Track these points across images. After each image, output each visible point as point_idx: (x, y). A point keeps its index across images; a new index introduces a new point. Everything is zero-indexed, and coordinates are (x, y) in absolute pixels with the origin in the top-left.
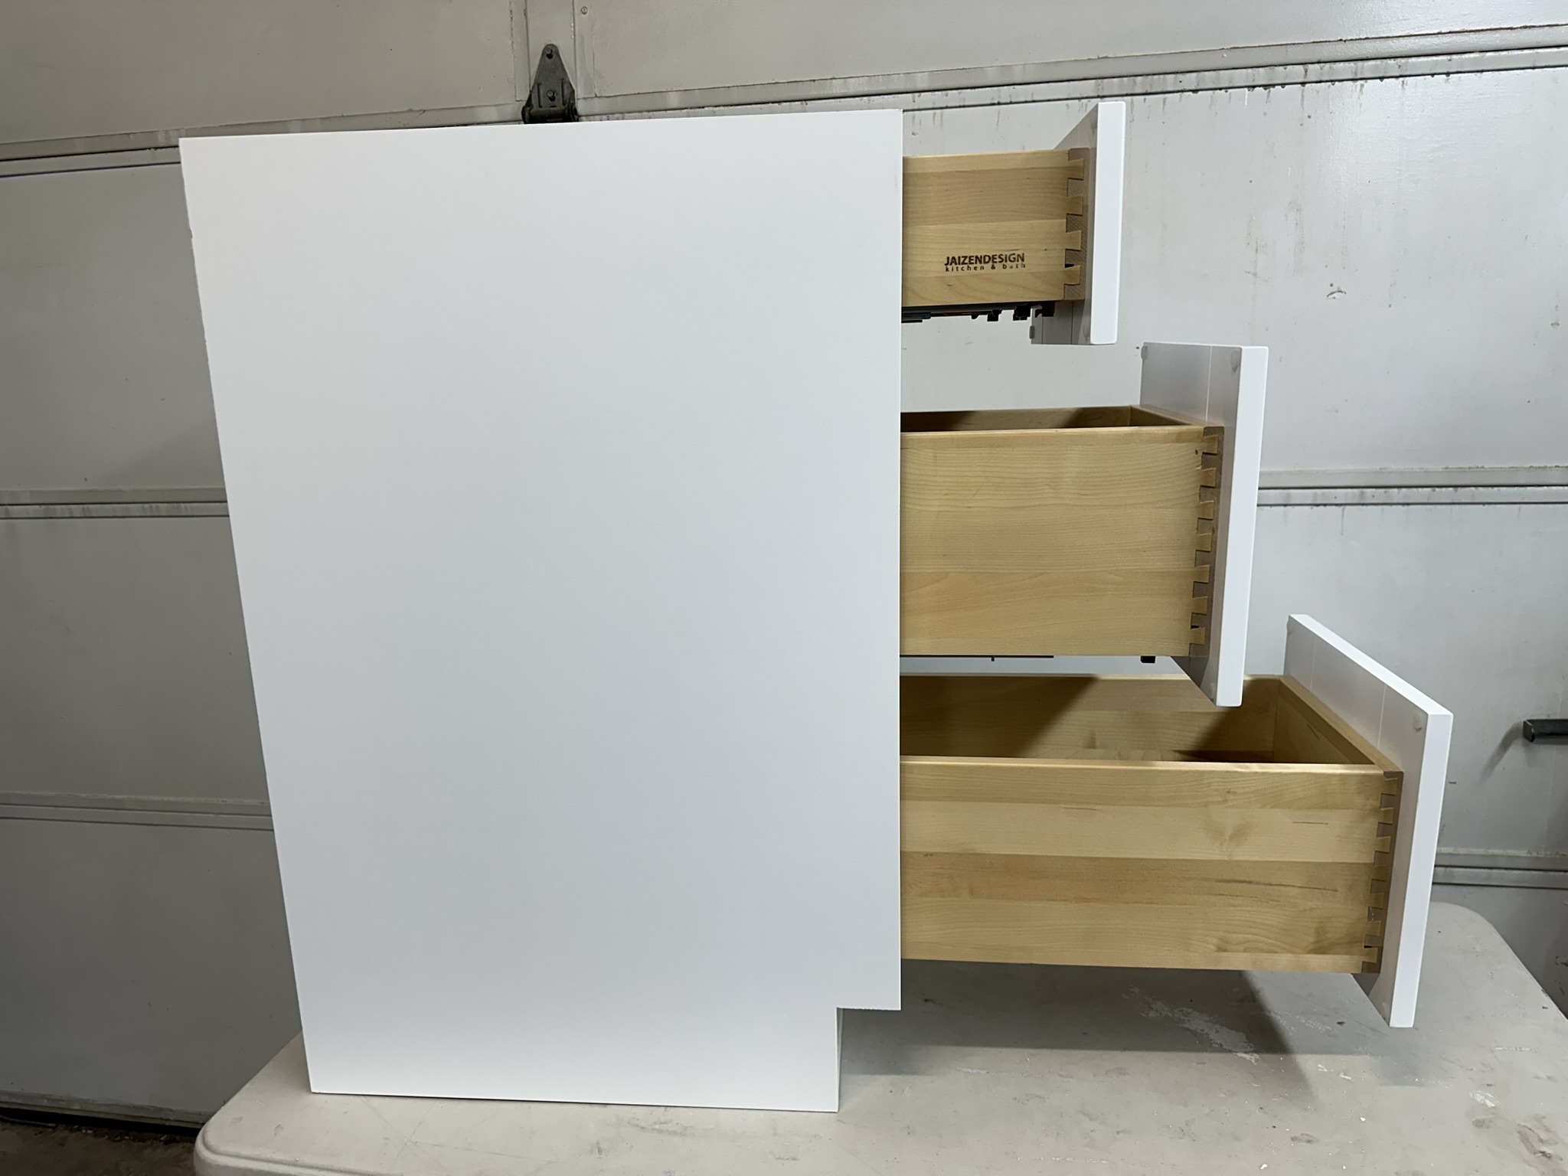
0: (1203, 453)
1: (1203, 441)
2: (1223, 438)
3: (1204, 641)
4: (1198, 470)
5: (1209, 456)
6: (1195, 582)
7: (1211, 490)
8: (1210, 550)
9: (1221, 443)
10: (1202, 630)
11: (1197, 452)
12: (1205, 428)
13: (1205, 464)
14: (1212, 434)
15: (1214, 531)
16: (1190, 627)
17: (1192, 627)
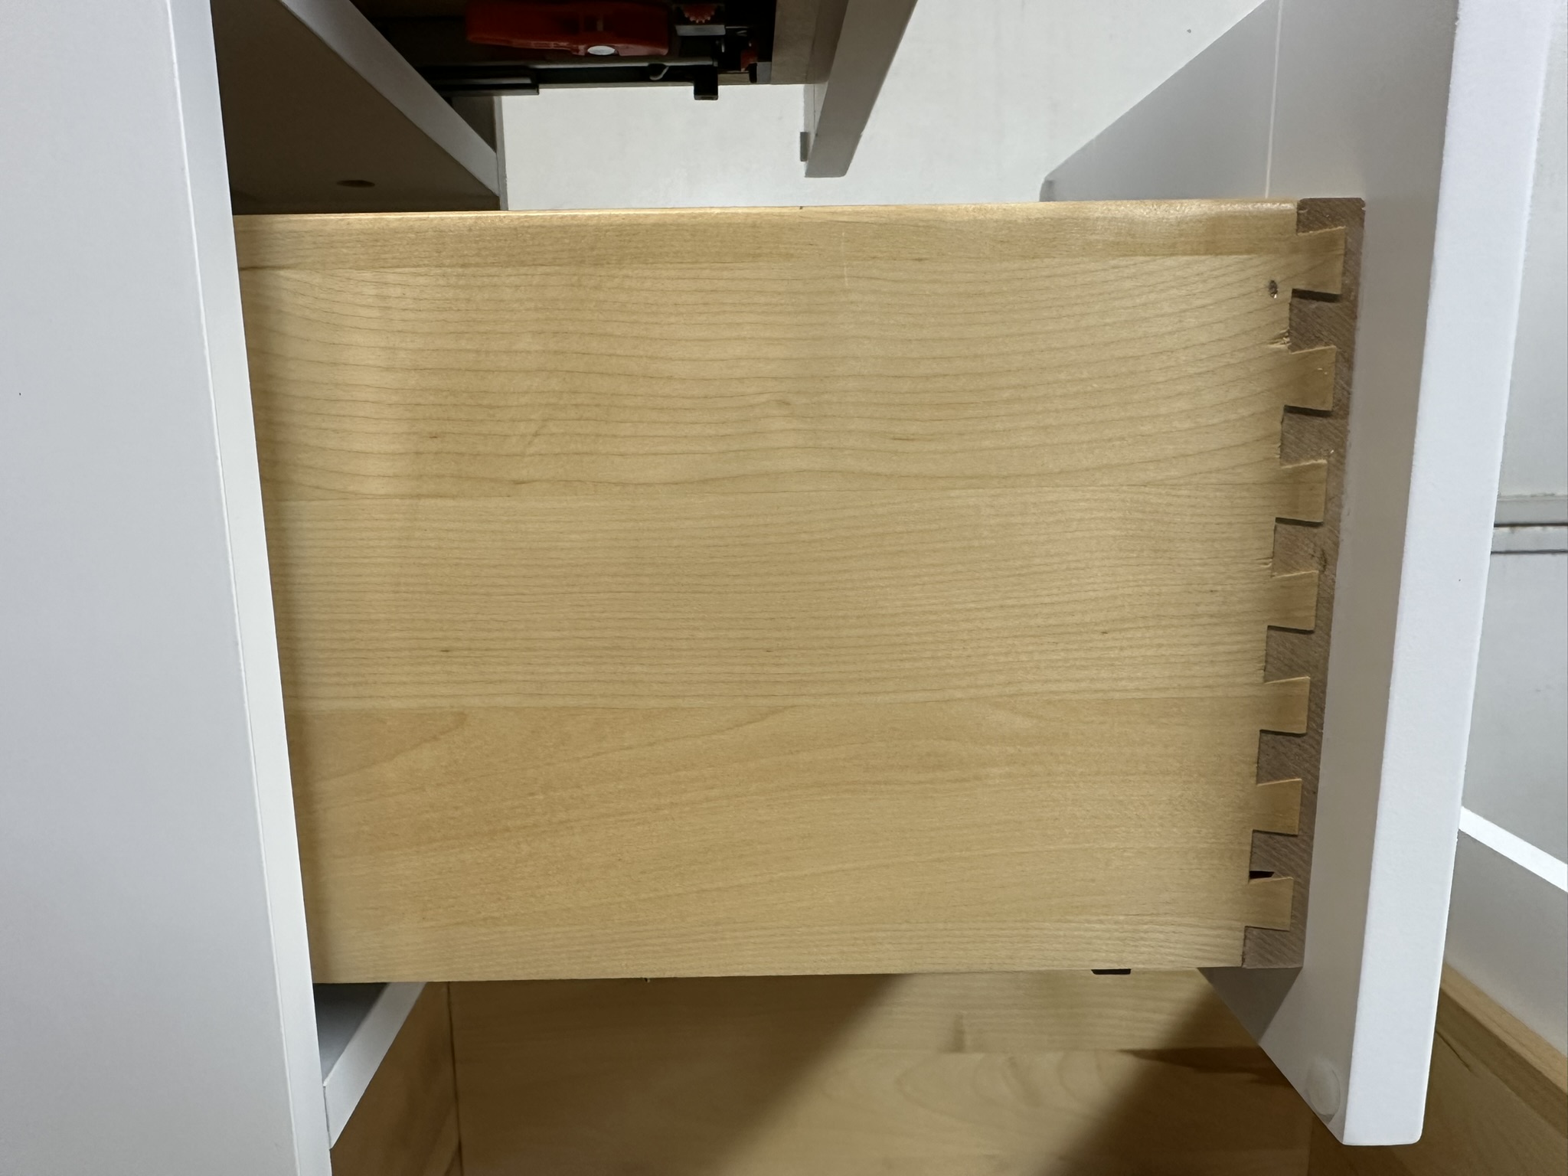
0: (1296, 293)
1: (1295, 250)
2: (1359, 242)
3: (1288, 921)
4: (1278, 352)
5: (1314, 305)
6: (1262, 731)
7: (1318, 421)
8: (1311, 627)
9: (1352, 258)
10: (1282, 885)
11: (1273, 288)
12: (1303, 205)
13: (1300, 333)
14: (1325, 226)
15: (1326, 561)
16: (1247, 874)
17: (1254, 875)
